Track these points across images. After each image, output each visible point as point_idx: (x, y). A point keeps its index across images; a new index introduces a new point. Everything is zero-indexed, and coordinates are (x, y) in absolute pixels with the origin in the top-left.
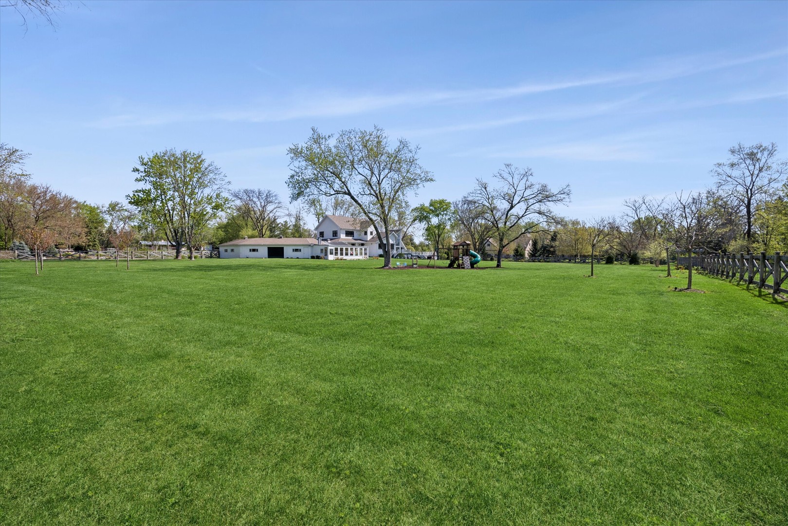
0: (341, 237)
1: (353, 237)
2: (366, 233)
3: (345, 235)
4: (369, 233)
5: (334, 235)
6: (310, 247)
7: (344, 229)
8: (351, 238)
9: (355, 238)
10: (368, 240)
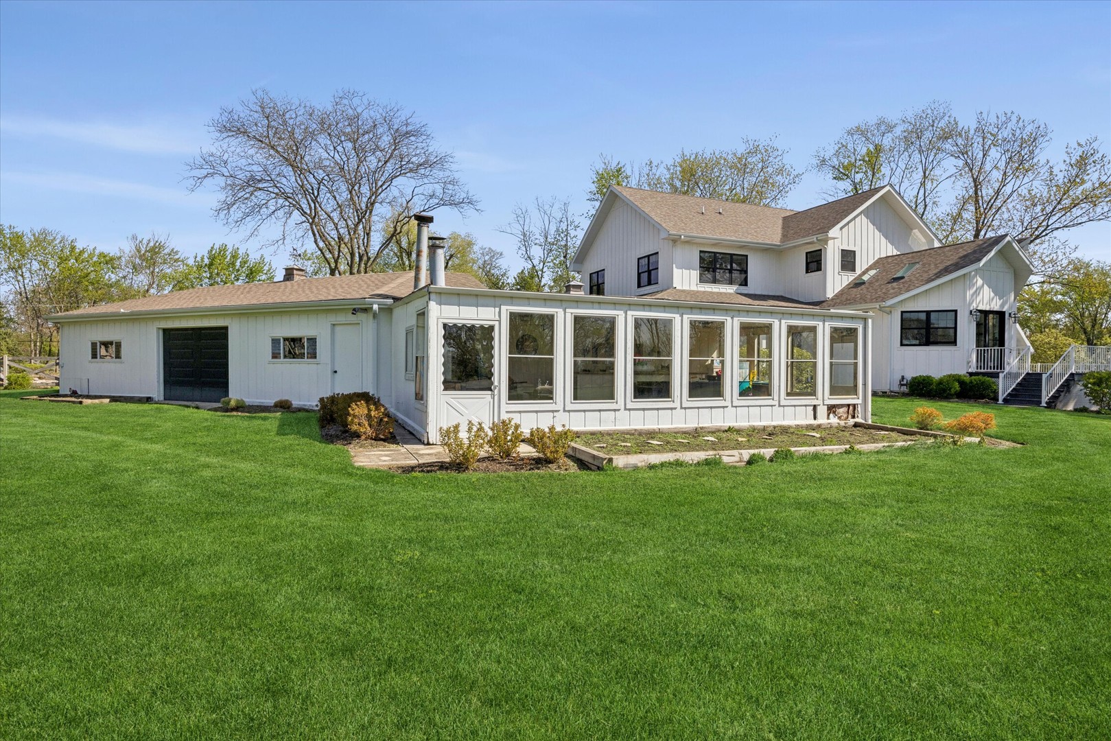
0: (677, 284)
1: (745, 283)
2: (814, 262)
3: (695, 274)
4: (832, 260)
5: (645, 277)
6: (365, 319)
7: (689, 242)
8: (731, 289)
9: (752, 288)
10: (830, 294)
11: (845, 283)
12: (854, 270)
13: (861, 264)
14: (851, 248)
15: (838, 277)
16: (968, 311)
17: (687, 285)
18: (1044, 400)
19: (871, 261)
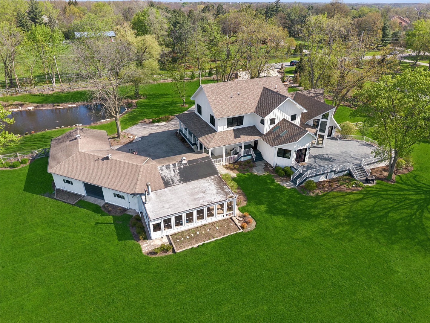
0: (219, 131)
3: (225, 126)
9: (244, 125)
10: (265, 132)
11: (271, 128)
12: (274, 123)
13: (277, 121)
14: (274, 117)
16: (294, 151)
17: (222, 130)
18: (297, 184)
19: (281, 120)
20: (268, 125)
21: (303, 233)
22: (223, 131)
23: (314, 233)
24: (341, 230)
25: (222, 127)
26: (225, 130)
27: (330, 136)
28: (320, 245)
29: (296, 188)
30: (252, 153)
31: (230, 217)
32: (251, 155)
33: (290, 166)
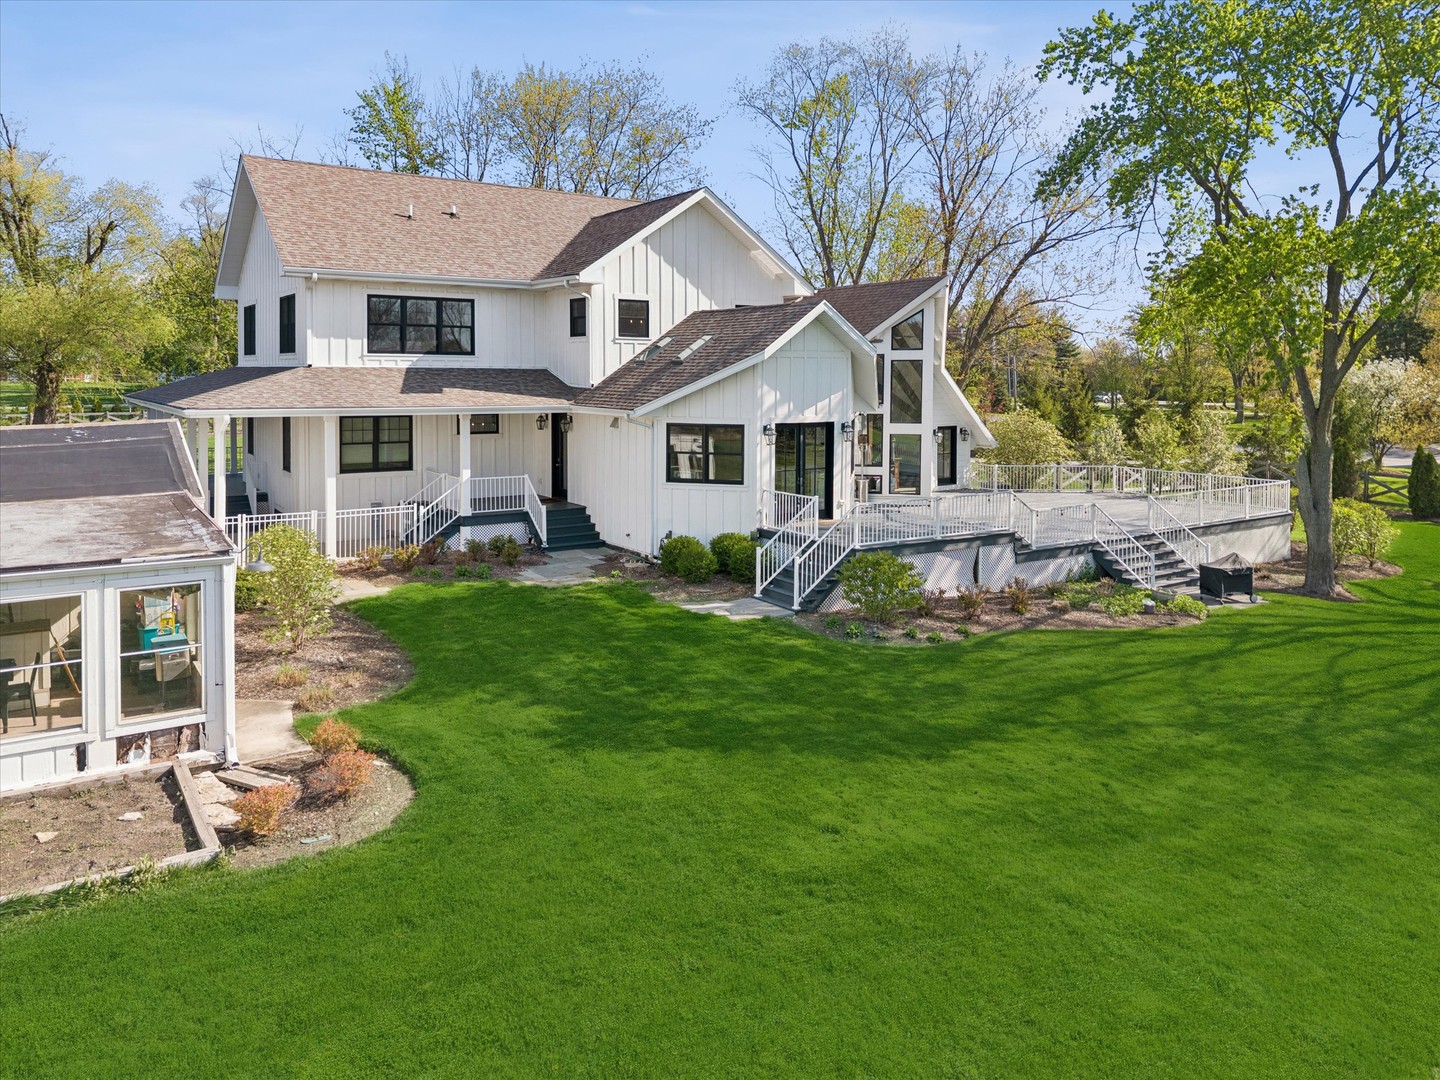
2: (581, 318)
5: (286, 334)
10: (596, 379)
11: (627, 357)
12: (644, 332)
13: (660, 324)
14: (640, 296)
15: (612, 349)
16: (759, 427)
17: (338, 363)
18: (797, 600)
19: (680, 318)
20: (609, 337)
21: (866, 829)
22: (343, 370)
23: (967, 821)
24: (1192, 790)
25: (337, 344)
26: (355, 363)
27: (952, 480)
28: (1053, 908)
29: (795, 619)
30: (527, 508)
31: (162, 766)
32: (524, 517)
33: (746, 529)
